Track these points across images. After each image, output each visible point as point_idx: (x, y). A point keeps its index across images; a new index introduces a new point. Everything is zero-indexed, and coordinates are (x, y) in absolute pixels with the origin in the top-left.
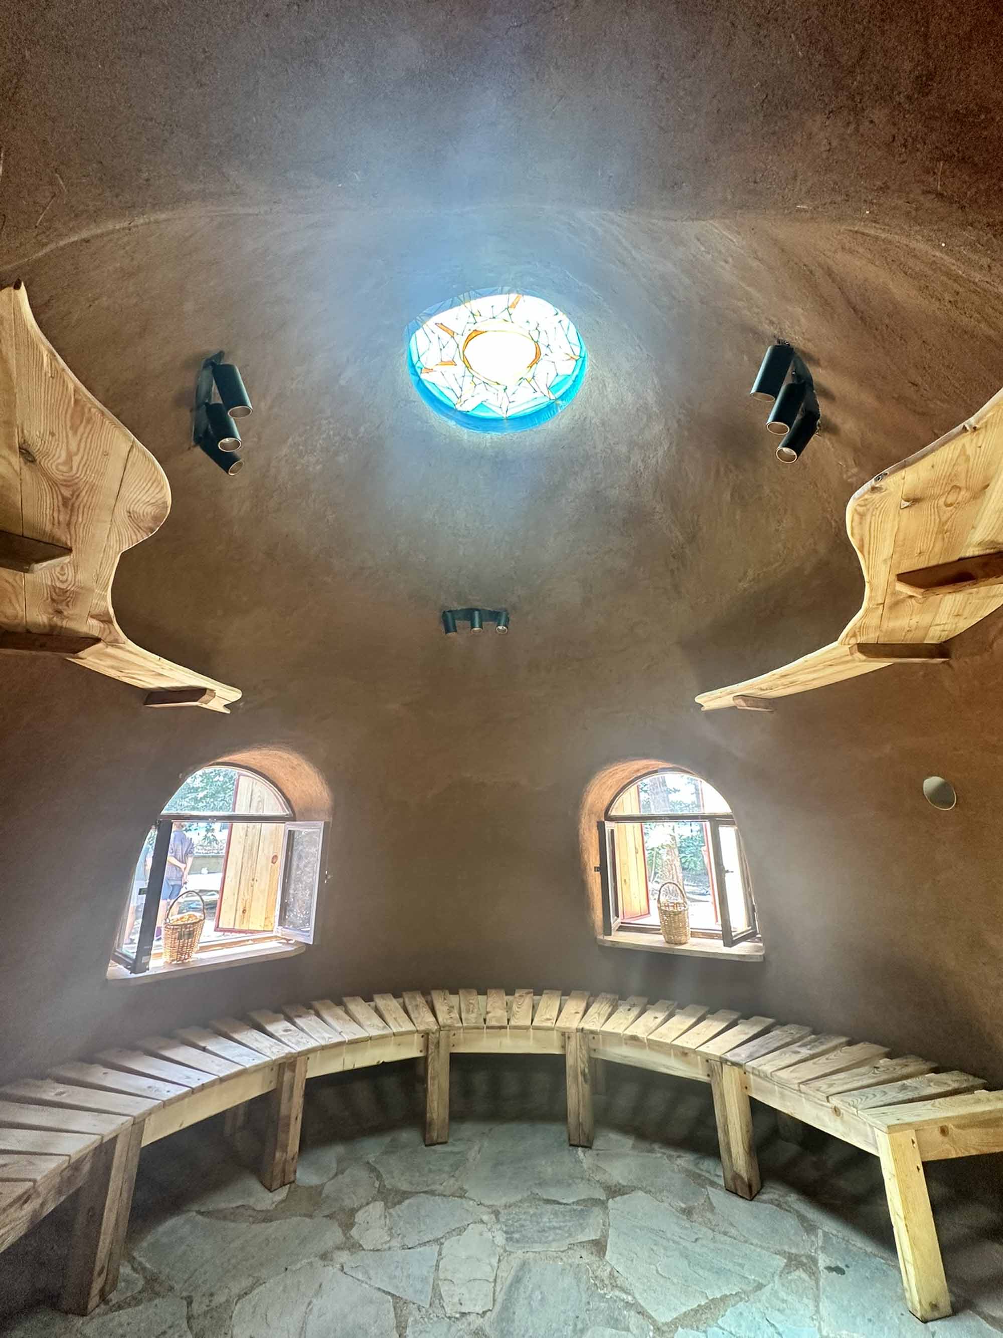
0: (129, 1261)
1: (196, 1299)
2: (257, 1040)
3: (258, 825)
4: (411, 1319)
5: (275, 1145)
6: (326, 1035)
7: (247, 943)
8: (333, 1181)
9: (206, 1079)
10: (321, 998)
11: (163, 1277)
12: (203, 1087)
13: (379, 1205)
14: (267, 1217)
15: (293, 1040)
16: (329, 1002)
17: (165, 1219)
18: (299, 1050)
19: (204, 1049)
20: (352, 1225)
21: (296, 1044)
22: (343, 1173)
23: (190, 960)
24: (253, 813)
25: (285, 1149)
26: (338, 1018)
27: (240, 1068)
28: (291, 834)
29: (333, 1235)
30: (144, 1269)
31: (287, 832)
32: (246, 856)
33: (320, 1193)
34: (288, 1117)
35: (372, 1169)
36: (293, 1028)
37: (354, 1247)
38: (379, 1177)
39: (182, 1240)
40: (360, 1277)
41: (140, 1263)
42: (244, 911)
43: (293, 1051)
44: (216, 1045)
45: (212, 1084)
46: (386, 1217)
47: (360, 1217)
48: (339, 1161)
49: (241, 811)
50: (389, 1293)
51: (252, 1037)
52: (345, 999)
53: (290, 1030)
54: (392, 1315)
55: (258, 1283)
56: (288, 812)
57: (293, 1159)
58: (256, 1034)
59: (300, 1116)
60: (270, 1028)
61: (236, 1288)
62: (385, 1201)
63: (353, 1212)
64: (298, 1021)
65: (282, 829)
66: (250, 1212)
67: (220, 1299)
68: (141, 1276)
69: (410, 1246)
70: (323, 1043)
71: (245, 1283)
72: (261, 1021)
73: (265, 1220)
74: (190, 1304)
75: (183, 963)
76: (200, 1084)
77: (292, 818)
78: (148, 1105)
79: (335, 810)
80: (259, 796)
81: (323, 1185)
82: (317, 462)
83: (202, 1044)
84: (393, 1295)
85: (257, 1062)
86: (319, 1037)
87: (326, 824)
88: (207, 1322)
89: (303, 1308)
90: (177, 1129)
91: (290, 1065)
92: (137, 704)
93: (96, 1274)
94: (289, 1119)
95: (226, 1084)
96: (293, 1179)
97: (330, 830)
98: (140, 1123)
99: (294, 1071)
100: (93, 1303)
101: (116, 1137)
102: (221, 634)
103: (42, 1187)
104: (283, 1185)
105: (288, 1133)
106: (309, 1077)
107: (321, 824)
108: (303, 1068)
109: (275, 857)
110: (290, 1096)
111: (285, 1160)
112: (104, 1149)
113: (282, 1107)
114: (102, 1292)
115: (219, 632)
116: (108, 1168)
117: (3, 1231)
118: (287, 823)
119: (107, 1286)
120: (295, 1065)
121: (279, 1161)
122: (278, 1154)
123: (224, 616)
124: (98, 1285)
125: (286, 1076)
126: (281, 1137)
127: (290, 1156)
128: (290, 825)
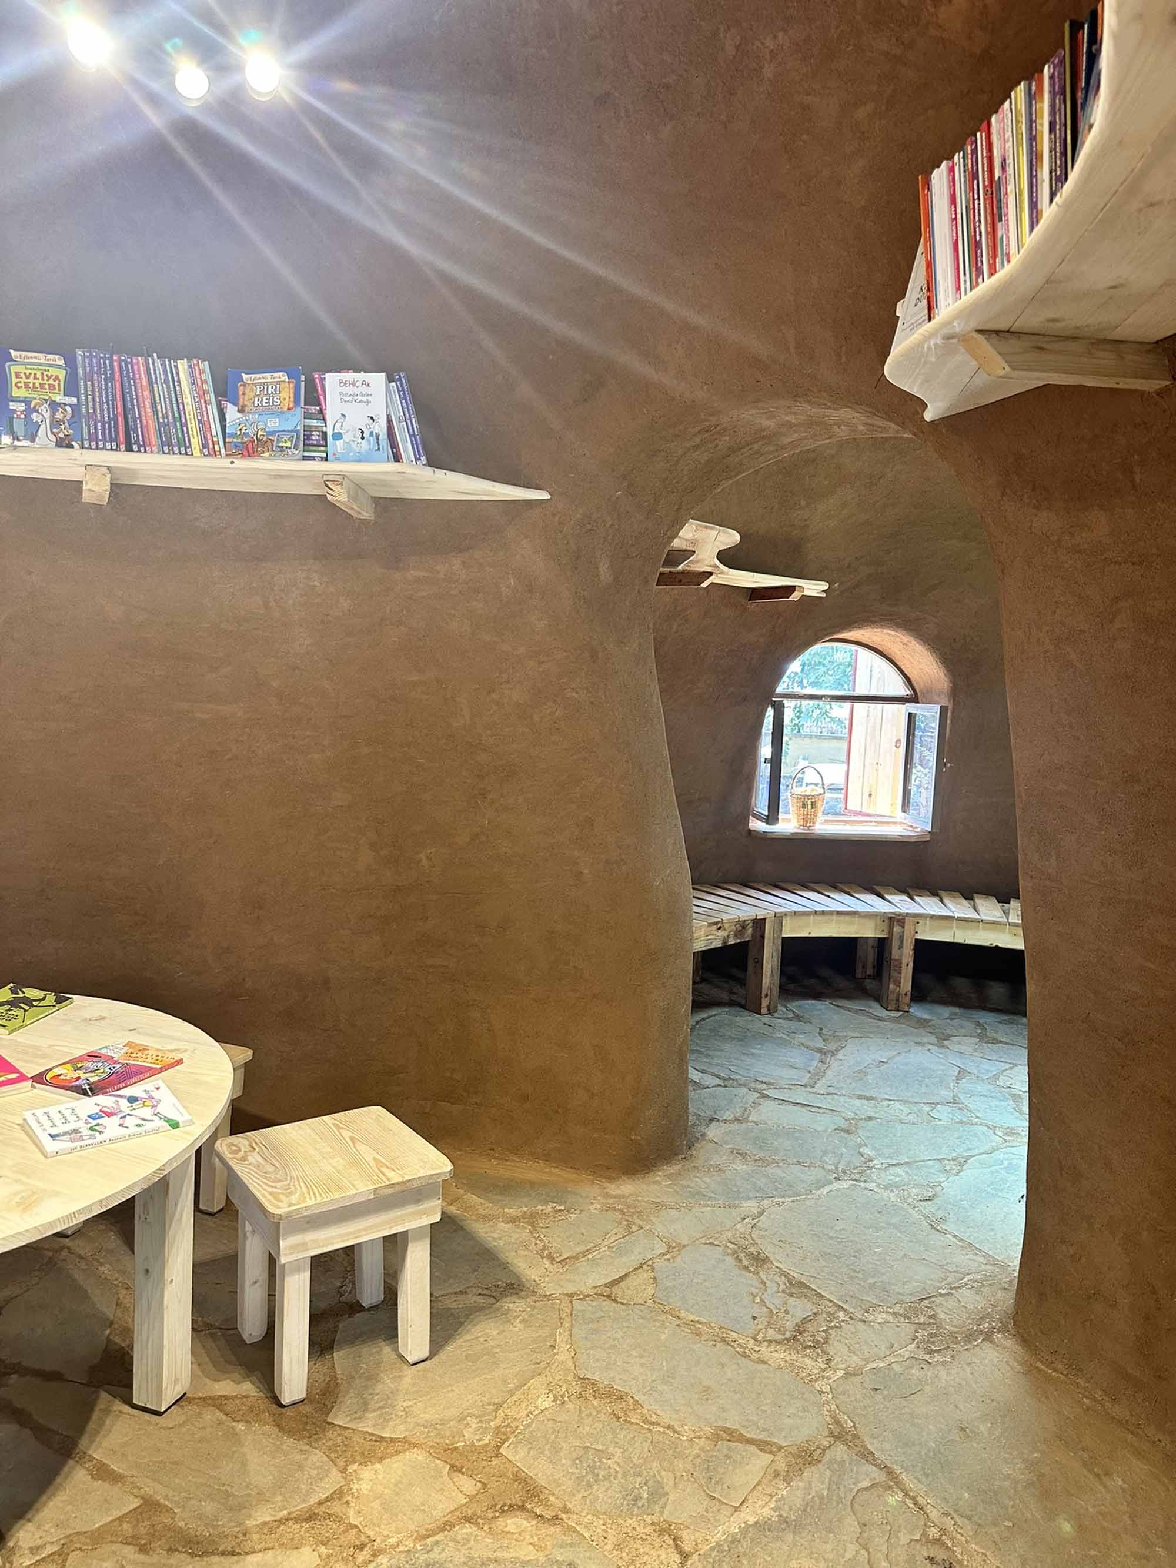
1: (825, 1029)
2: (871, 900)
3: (880, 706)
5: (890, 978)
6: (937, 910)
7: (870, 823)
8: (941, 1021)
10: (951, 890)
11: (804, 1018)
12: (823, 913)
13: (975, 1040)
15: (906, 907)
16: (958, 895)
18: (909, 912)
19: (829, 897)
20: (947, 1039)
21: (906, 909)
22: (952, 1021)
23: (815, 827)
24: (873, 692)
25: (898, 984)
26: (958, 904)
27: (853, 910)
28: (911, 717)
29: (930, 1038)
30: (794, 1011)
31: (907, 714)
32: (869, 738)
33: (927, 1022)
34: (900, 961)
35: (979, 1024)
36: (908, 899)
37: (943, 1047)
38: (984, 1029)
40: (941, 1057)
41: (792, 1009)
42: (870, 795)
43: (901, 912)
44: (838, 895)
45: (831, 913)
46: (977, 1045)
47: (954, 1038)
49: (860, 691)
50: (959, 1067)
51: (868, 897)
52: (975, 896)
53: (905, 900)
55: (867, 1037)
56: (909, 692)
57: (906, 994)
58: (873, 896)
59: (911, 965)
60: (889, 897)
61: (852, 1034)
62: (982, 1040)
63: (950, 1035)
64: (917, 898)
65: (901, 711)
66: (868, 1013)
67: (843, 1034)
68: (792, 1013)
70: (932, 913)
71: (858, 1035)
72: (883, 891)
73: (878, 1019)
74: (821, 1029)
77: (914, 699)
79: (955, 692)
80: (880, 672)
81: (931, 1020)
84: (961, 1068)
85: (868, 910)
86: (929, 910)
87: (943, 710)
88: (831, 1037)
90: (807, 935)
91: (899, 921)
92: (744, 601)
93: (763, 996)
94: (901, 963)
95: (842, 918)
96: (906, 1009)
97: (949, 714)
98: (779, 918)
99: (903, 927)
100: (764, 1010)
101: (764, 919)
102: (808, 522)
103: (726, 926)
104: (898, 1011)
105: (900, 973)
106: (919, 937)
107: (937, 708)
108: (912, 927)
109: (898, 741)
110: (901, 947)
111: (899, 994)
112: (759, 924)
113: (893, 952)
114: (768, 1007)
115: (806, 520)
116: (763, 937)
117: (709, 937)
118: (907, 704)
119: (771, 1008)
120: (904, 923)
121: (893, 992)
122: (892, 986)
123: (808, 505)
124: (765, 1002)
125: (897, 929)
126: (894, 974)
127: (903, 991)
128: (911, 707)
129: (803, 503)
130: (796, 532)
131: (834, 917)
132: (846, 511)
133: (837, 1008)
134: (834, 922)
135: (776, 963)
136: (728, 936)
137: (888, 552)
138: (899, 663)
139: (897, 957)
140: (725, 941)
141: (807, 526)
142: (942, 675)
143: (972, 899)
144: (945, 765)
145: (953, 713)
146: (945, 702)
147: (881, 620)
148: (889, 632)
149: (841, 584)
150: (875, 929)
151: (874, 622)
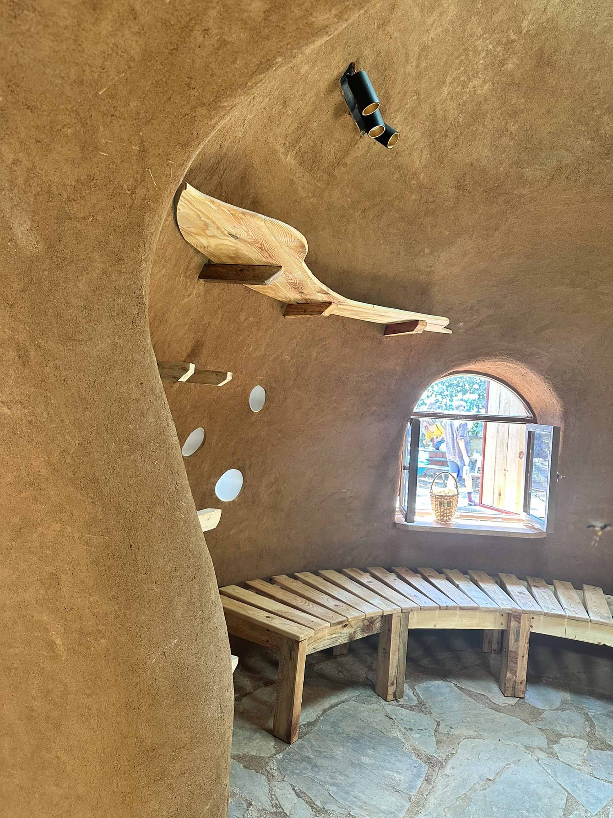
0: (412, 690)
1: (442, 724)
2: (495, 592)
3: (506, 425)
4: (576, 812)
5: (507, 668)
6: (551, 606)
7: (497, 520)
8: (552, 712)
9: (450, 604)
10: (564, 578)
11: (427, 705)
12: (447, 608)
13: (584, 743)
14: (497, 708)
15: (523, 601)
16: (569, 585)
17: (436, 680)
18: (524, 609)
19: (458, 587)
20: (556, 742)
21: (523, 604)
22: (563, 711)
23: (451, 522)
24: (502, 414)
25: (514, 673)
26: (570, 598)
27: (476, 605)
28: (530, 435)
29: (541, 740)
30: (419, 697)
31: (527, 432)
32: (498, 449)
33: (540, 714)
34: (516, 653)
35: (588, 718)
36: (527, 593)
37: (552, 754)
38: (592, 726)
39: (442, 694)
40: (549, 771)
41: (417, 693)
42: (500, 494)
43: (519, 608)
44: (466, 585)
45: (454, 608)
46: (585, 751)
47: (563, 741)
48: (564, 702)
49: (493, 412)
50: (567, 791)
51: (492, 588)
52: (585, 586)
53: (524, 594)
54: (564, 802)
55: (480, 737)
56: (529, 415)
57: (521, 683)
58: (497, 588)
59: (526, 656)
60: (509, 588)
61: (466, 732)
62: (590, 743)
63: (560, 736)
64: (534, 590)
65: (522, 429)
66: (488, 701)
67: (456, 733)
68: (417, 699)
69: (596, 777)
70: (546, 611)
71: (472, 733)
72: (505, 580)
73: (495, 709)
74: (438, 725)
75: (446, 524)
76: (445, 605)
77: (533, 420)
78: (412, 605)
79: (566, 415)
80: (506, 399)
81: (544, 711)
82: (485, 82)
83: (457, 582)
84: (569, 793)
85: (489, 606)
86: (544, 606)
87: (556, 430)
88: (445, 738)
89: (504, 764)
90: (431, 627)
91: (515, 617)
92: (380, 335)
93: (389, 684)
94: (517, 654)
95: (464, 612)
96: (522, 696)
97: (561, 434)
98: (405, 614)
99: (520, 623)
100: (390, 697)
101: (391, 615)
102: (432, 269)
103: (353, 623)
104: (514, 696)
105: (516, 663)
106: (534, 630)
107: (551, 428)
108: (527, 623)
109: (521, 453)
110: (517, 640)
111: (515, 682)
112: (387, 619)
113: (510, 644)
114: (395, 695)
115: (431, 267)
116: (390, 631)
117: (334, 636)
118: (527, 424)
119: (397, 693)
120: (520, 619)
121: (510, 680)
122: (508, 675)
123: (431, 253)
124: (391, 690)
125: (513, 624)
126: (511, 664)
127: (518, 680)
128: (531, 427)
129: (427, 251)
130: (422, 277)
131: (458, 612)
132: (466, 260)
133: (459, 691)
134: (457, 616)
135: (402, 654)
136: (354, 632)
137: (505, 296)
138: (520, 392)
139: (514, 649)
140: (351, 637)
141: (433, 272)
142: (555, 401)
143: (582, 589)
144: (558, 476)
145: (564, 433)
146: (558, 423)
147: (502, 354)
148: (509, 364)
149: (465, 322)
150: (495, 623)
151: (495, 356)
